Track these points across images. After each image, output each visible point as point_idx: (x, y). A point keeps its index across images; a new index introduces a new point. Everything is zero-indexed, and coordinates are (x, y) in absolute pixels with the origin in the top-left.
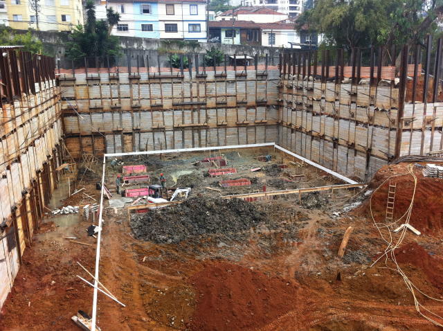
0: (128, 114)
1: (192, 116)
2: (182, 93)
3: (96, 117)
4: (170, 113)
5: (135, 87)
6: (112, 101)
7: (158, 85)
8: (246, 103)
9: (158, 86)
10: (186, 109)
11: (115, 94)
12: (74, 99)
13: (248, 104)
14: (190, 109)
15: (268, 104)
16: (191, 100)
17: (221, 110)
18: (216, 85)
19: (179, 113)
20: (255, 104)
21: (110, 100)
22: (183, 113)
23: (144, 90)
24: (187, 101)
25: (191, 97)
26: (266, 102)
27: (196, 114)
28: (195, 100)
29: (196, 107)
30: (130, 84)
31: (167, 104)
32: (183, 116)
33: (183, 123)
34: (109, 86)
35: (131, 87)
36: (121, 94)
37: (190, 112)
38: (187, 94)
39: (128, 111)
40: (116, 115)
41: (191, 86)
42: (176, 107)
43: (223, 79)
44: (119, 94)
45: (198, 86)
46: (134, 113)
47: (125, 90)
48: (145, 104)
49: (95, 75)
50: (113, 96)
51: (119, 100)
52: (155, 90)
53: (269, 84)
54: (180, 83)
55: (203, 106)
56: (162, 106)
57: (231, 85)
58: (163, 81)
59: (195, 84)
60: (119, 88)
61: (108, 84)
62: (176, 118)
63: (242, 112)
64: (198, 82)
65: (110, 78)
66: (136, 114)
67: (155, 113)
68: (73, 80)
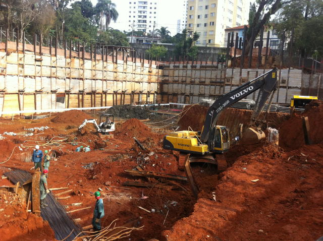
0: (189, 86)
1: (220, 89)
2: (216, 76)
3: (175, 86)
4: (209, 87)
5: (194, 71)
6: (183, 78)
9: (204, 71)
11: (184, 75)
12: (168, 76)
14: (219, 86)
19: (213, 87)
23: (198, 73)
24: (218, 80)
25: (221, 79)
27: (222, 89)
30: (192, 70)
31: (208, 81)
32: (215, 89)
33: (215, 93)
34: (182, 70)
36: (187, 74)
38: (219, 77)
39: (189, 84)
40: (184, 85)
41: (221, 72)
42: (213, 83)
47: (189, 72)
48: (197, 81)
49: (177, 64)
51: (186, 78)
52: (203, 73)
54: (216, 70)
56: (205, 82)
58: (207, 69)
60: (186, 72)
62: (211, 90)
65: (184, 67)
66: (192, 86)
67: (201, 86)
68: (169, 67)
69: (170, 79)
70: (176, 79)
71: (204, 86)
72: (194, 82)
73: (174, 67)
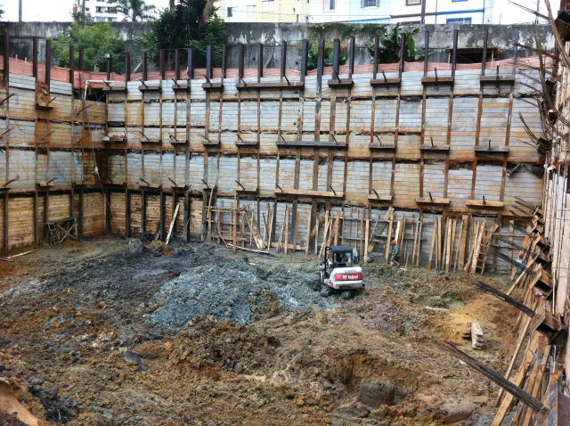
0: (201, 159)
1: (316, 173)
2: (300, 122)
4: (272, 164)
5: (215, 107)
6: (176, 133)
7: (255, 103)
8: (447, 152)
9: (253, 106)
10: (306, 158)
11: (182, 119)
12: (122, 125)
13: (453, 157)
14: (310, 158)
15: (511, 159)
16: (317, 138)
17: (381, 165)
18: (374, 107)
19: (288, 165)
20: (472, 156)
21: (172, 130)
22: (298, 165)
23: (230, 112)
24: (308, 139)
25: (318, 132)
26: (506, 154)
27: (323, 169)
28: (324, 139)
29: (324, 154)
30: (207, 101)
31: (268, 144)
32: (297, 172)
33: (296, 186)
34: (173, 104)
35: (208, 106)
36: (192, 118)
37: (311, 163)
38: (309, 125)
39: (200, 153)
40: (181, 158)
41: (318, 107)
42: (287, 150)
43: (393, 92)
44: (188, 119)
45: (333, 108)
46: (209, 159)
47: (198, 111)
48: (229, 142)
49: (153, 83)
50: (178, 124)
51: (188, 131)
52: (249, 113)
53: (519, 106)
54: (297, 100)
55: (340, 154)
56: (257, 146)
57: (410, 105)
58: (264, 96)
59: (328, 103)
60: (189, 108)
61: (173, 101)
62: (282, 175)
63: (434, 174)
64: (333, 97)
65: (177, 90)
66: (212, 160)
67: (244, 160)
68: (125, 91)
69: (133, 137)
70: (153, 135)
71: (254, 162)
72: (219, 145)
73: (145, 90)
